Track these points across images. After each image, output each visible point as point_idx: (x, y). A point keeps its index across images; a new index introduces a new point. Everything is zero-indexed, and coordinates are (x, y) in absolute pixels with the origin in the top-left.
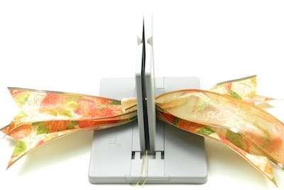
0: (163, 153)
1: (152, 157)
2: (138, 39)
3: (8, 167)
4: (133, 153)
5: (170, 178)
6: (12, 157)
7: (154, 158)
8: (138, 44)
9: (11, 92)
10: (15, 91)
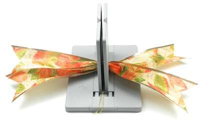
0: (113, 93)
1: (106, 95)
2: (98, 19)
3: (13, 101)
4: (94, 93)
5: (117, 108)
6: (16, 94)
7: (108, 96)
8: (98, 22)
9: (14, 49)
10: (16, 48)
